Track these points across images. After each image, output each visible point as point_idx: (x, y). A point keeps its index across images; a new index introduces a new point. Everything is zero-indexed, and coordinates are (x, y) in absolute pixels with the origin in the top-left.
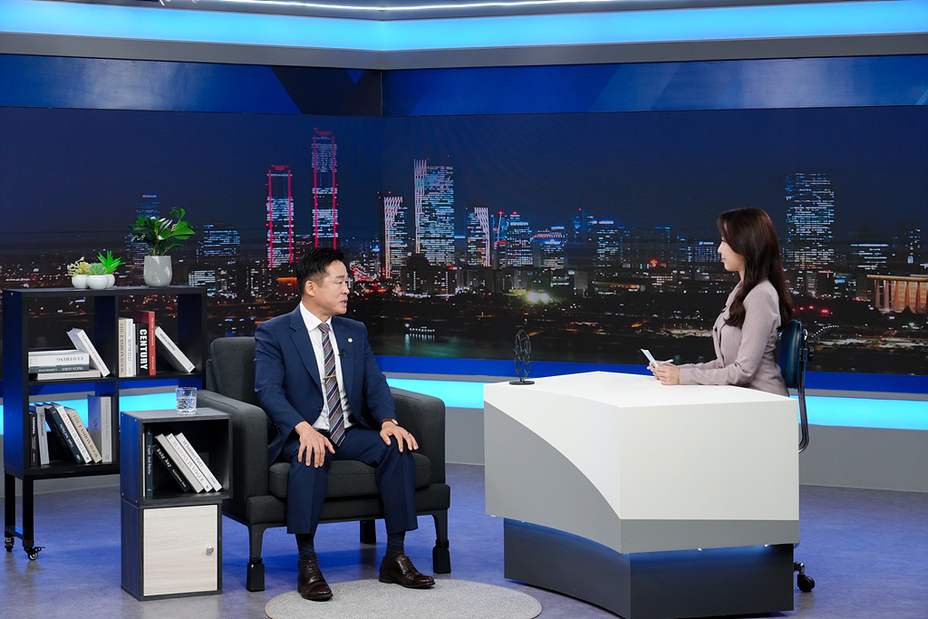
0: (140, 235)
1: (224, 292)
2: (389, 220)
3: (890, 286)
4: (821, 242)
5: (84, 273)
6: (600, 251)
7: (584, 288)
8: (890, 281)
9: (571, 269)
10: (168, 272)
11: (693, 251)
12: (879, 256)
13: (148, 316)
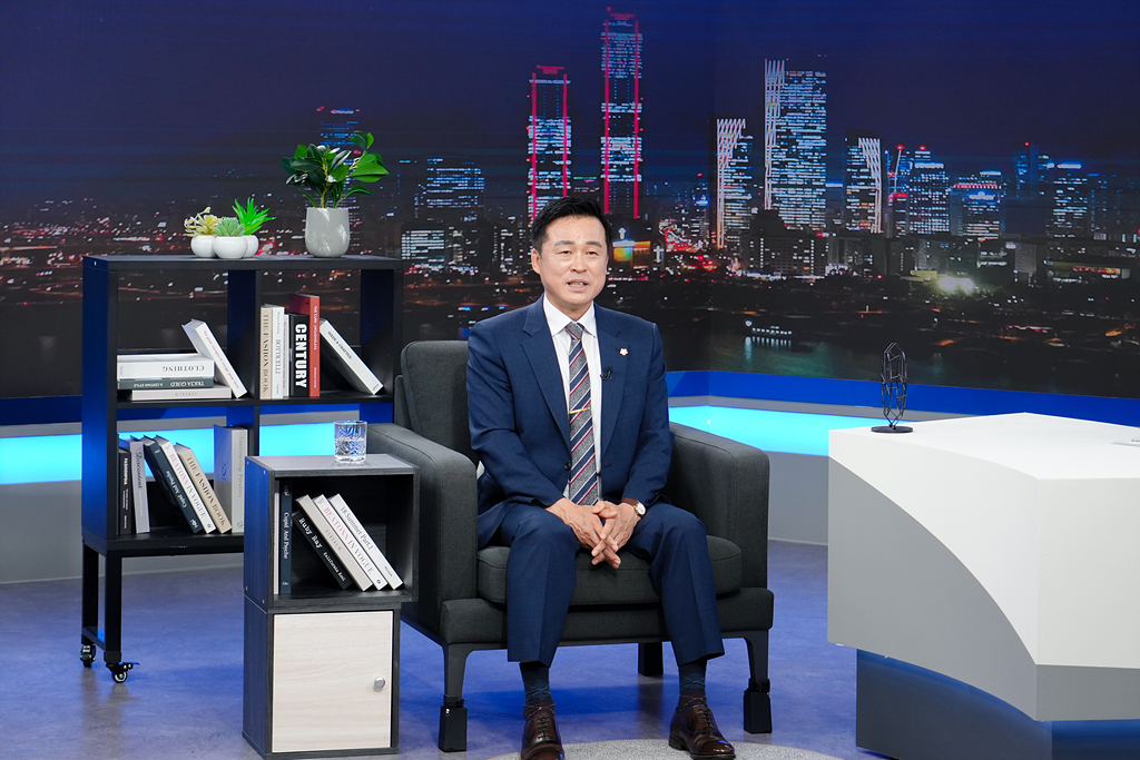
0: (299, 174)
1: (458, 264)
2: (724, 154)
5: (210, 233)
6: (1058, 212)
7: (1031, 271)
9: (1009, 240)
10: (344, 234)
13: (308, 303)
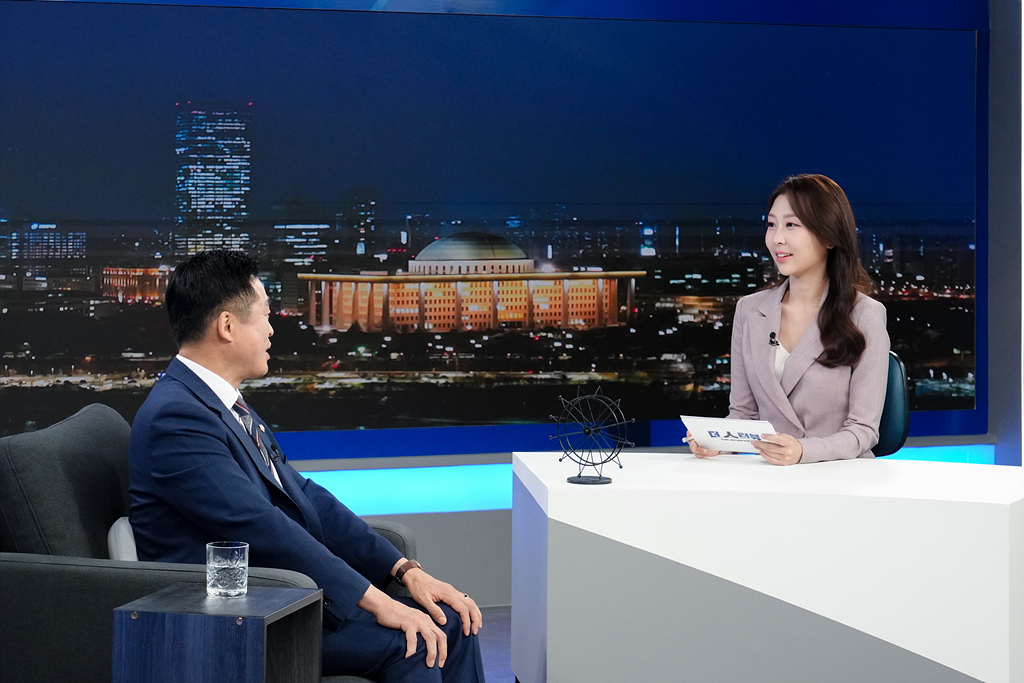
3: (331, 291)
4: (229, 223)
8: (331, 282)
11: (21, 240)
12: (315, 243)
